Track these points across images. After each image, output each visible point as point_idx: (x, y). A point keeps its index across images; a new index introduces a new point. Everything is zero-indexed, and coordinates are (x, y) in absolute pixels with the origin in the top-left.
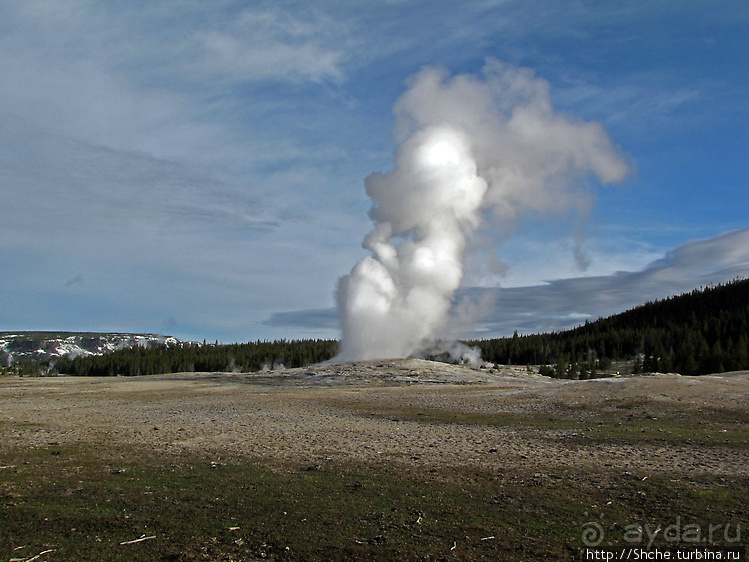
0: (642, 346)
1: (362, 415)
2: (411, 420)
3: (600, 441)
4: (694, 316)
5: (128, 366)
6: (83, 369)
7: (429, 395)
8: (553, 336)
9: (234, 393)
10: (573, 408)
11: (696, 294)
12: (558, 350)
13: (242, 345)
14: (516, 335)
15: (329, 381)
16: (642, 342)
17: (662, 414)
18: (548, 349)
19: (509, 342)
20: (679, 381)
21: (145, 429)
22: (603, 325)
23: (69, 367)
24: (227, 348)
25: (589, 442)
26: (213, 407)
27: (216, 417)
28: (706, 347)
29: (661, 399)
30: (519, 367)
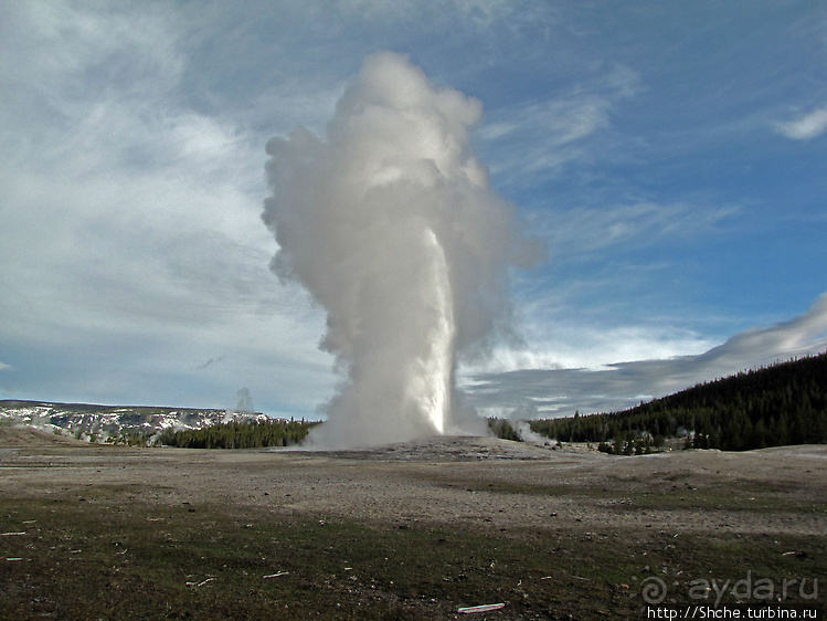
0: (693, 424)
1: (439, 486)
2: (482, 490)
3: (644, 508)
4: (740, 397)
5: (224, 439)
6: (183, 442)
7: (500, 470)
8: (612, 416)
9: (325, 466)
10: (625, 480)
12: (615, 427)
14: (577, 415)
15: (408, 456)
16: (693, 420)
17: (701, 485)
18: (607, 429)
19: (571, 421)
20: (718, 456)
21: (257, 494)
22: (656, 405)
23: (171, 439)
25: (635, 508)
26: (310, 477)
27: (314, 486)
28: (749, 424)
29: (703, 472)
30: (580, 445)
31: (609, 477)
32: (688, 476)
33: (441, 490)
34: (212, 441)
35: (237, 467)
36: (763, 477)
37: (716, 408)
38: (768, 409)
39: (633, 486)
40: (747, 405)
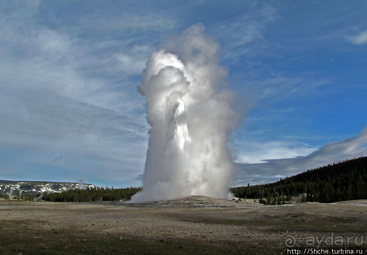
0: (306, 190)
1: (180, 220)
2: (201, 222)
3: (281, 231)
4: (329, 176)
5: (73, 197)
6: (52, 199)
7: (209, 212)
8: (266, 185)
9: (123, 210)
10: (272, 218)
11: (329, 166)
12: (268, 192)
13: (124, 189)
14: (249, 185)
15: (165, 206)
16: (306, 188)
17: (310, 220)
18: (264, 192)
19: (246, 188)
20: (318, 205)
21: (89, 224)
22: (288, 181)
23: (47, 197)
24: (117, 190)
25: (277, 231)
26: (115, 216)
27: (118, 220)
28: (333, 190)
29: (310, 213)
30: (250, 200)
31: (264, 216)
32: (303, 215)
33: (181, 222)
34: (67, 197)
35: (79, 211)
36: (339, 216)
37: (317, 182)
38: (342, 182)
39: (276, 220)
40: (332, 181)
